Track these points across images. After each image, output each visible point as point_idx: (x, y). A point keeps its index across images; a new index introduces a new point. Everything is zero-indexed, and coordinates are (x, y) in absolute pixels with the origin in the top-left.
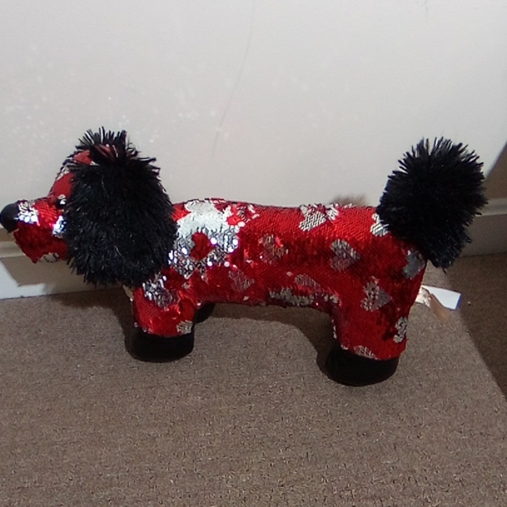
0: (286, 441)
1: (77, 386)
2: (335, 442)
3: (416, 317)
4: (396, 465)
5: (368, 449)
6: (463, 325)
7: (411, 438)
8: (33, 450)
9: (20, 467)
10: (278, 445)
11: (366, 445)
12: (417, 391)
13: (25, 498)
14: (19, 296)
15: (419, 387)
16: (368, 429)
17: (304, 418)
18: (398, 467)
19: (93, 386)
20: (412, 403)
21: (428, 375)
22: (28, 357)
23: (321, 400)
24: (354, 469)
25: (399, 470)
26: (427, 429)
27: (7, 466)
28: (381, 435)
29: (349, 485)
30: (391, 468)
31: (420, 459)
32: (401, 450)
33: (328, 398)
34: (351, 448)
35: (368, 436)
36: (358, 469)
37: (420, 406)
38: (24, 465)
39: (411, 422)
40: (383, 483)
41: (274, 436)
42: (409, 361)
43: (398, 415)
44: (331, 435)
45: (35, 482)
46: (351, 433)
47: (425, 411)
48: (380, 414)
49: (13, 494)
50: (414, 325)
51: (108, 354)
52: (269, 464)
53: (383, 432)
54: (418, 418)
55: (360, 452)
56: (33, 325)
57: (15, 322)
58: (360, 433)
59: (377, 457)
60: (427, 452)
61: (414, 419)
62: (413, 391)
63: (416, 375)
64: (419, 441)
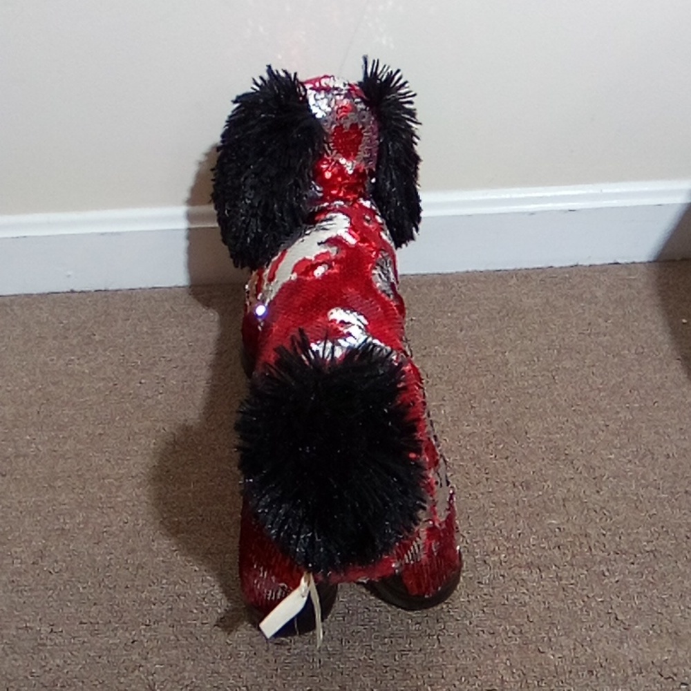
1: (139, 406)
2: (482, 494)
3: (608, 337)
4: (565, 527)
5: (527, 505)
6: (672, 350)
7: (587, 493)
8: (77, 483)
9: (60, 504)
11: (525, 499)
12: (600, 433)
13: (66, 542)
14: (69, 290)
15: (604, 428)
16: (529, 478)
18: (567, 528)
19: (161, 406)
20: (593, 448)
21: (618, 413)
22: (76, 366)
23: (467, 439)
24: (506, 528)
25: (567, 533)
26: (611, 482)
27: (43, 502)
28: (546, 487)
29: (497, 548)
30: (557, 530)
31: (598, 521)
32: (572, 507)
33: (477, 436)
34: (504, 501)
35: (528, 488)
36: (512, 528)
37: (603, 452)
38: (66, 502)
39: (589, 472)
40: (544, 548)
42: (593, 394)
43: (572, 463)
44: (478, 484)
45: (79, 524)
46: (505, 482)
47: (610, 459)
48: (546, 461)
49: (50, 536)
50: (603, 347)
51: (184, 368)
53: (549, 483)
54: (599, 468)
55: (516, 508)
56: (86, 328)
57: (62, 323)
58: (517, 484)
59: (538, 515)
60: (608, 511)
61: (594, 469)
62: (595, 432)
63: (601, 412)
64: (599, 498)
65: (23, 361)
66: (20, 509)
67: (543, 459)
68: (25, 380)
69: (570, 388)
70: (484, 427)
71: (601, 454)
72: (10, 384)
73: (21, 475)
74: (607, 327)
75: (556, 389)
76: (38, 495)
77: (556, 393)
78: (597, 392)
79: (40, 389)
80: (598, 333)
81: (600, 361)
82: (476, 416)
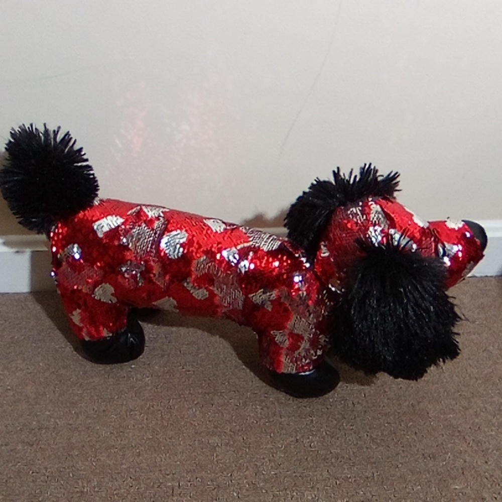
0: (350, 459)
1: (133, 387)
2: (401, 463)
3: (476, 336)
4: (465, 491)
5: (436, 473)
7: (479, 463)
8: (90, 453)
9: (78, 469)
10: (342, 463)
11: (433, 468)
12: (482, 414)
15: (484, 410)
16: (433, 451)
17: (367, 435)
18: (467, 492)
19: (149, 388)
20: (478, 426)
21: (492, 397)
23: (384, 417)
24: (423, 492)
25: (468, 497)
26: (495, 454)
28: (448, 458)
30: (460, 494)
31: (489, 486)
32: (469, 475)
33: (391, 415)
34: (418, 470)
35: (434, 457)
36: (427, 493)
37: (486, 430)
38: (82, 468)
39: (478, 445)
41: (338, 453)
42: (472, 382)
43: (464, 438)
44: (397, 455)
45: (95, 488)
46: (417, 454)
47: (491, 435)
48: (445, 436)
50: (474, 344)
51: (163, 356)
52: (334, 483)
53: (449, 455)
54: (485, 443)
55: (428, 475)
58: (426, 455)
59: (445, 481)
60: (496, 478)
61: (481, 444)
62: (478, 413)
63: (480, 396)
64: (487, 467)
65: (39, 348)
66: (47, 474)
67: (443, 436)
68: (41, 364)
69: (455, 377)
70: (395, 408)
71: (484, 431)
72: (29, 367)
73: (45, 445)
74: (475, 328)
75: (444, 377)
76: (60, 463)
77: (445, 381)
78: (475, 380)
79: (53, 372)
80: (470, 332)
81: (474, 355)
82: (388, 399)
